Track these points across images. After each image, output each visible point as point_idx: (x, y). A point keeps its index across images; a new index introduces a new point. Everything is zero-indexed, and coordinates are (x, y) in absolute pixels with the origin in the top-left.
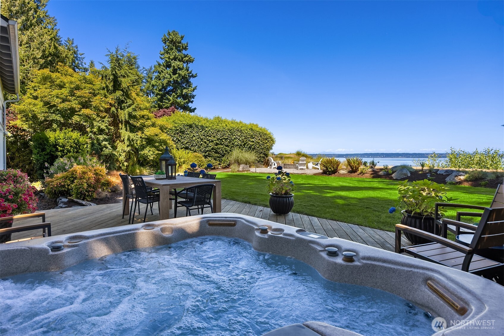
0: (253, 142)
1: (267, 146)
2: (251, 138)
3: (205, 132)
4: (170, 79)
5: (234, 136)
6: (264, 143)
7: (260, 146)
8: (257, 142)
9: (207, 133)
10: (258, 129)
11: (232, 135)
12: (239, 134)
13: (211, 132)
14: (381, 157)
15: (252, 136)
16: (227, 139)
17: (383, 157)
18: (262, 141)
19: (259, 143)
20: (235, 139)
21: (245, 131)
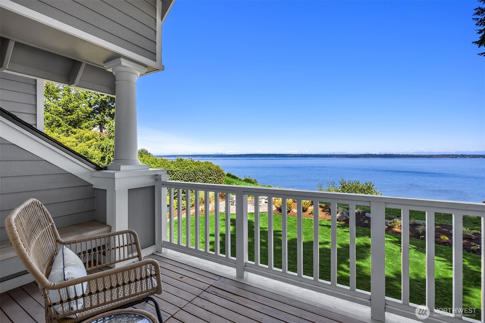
0: (211, 179)
1: (221, 181)
2: (210, 176)
3: (175, 176)
4: (98, 99)
5: (198, 176)
6: (218, 179)
7: (216, 182)
8: (214, 179)
9: (176, 177)
10: (214, 168)
11: (196, 176)
12: (201, 174)
13: (179, 175)
14: (259, 157)
15: (210, 174)
16: (192, 180)
17: (260, 157)
18: (217, 178)
19: (215, 179)
20: (198, 179)
21: (205, 171)
